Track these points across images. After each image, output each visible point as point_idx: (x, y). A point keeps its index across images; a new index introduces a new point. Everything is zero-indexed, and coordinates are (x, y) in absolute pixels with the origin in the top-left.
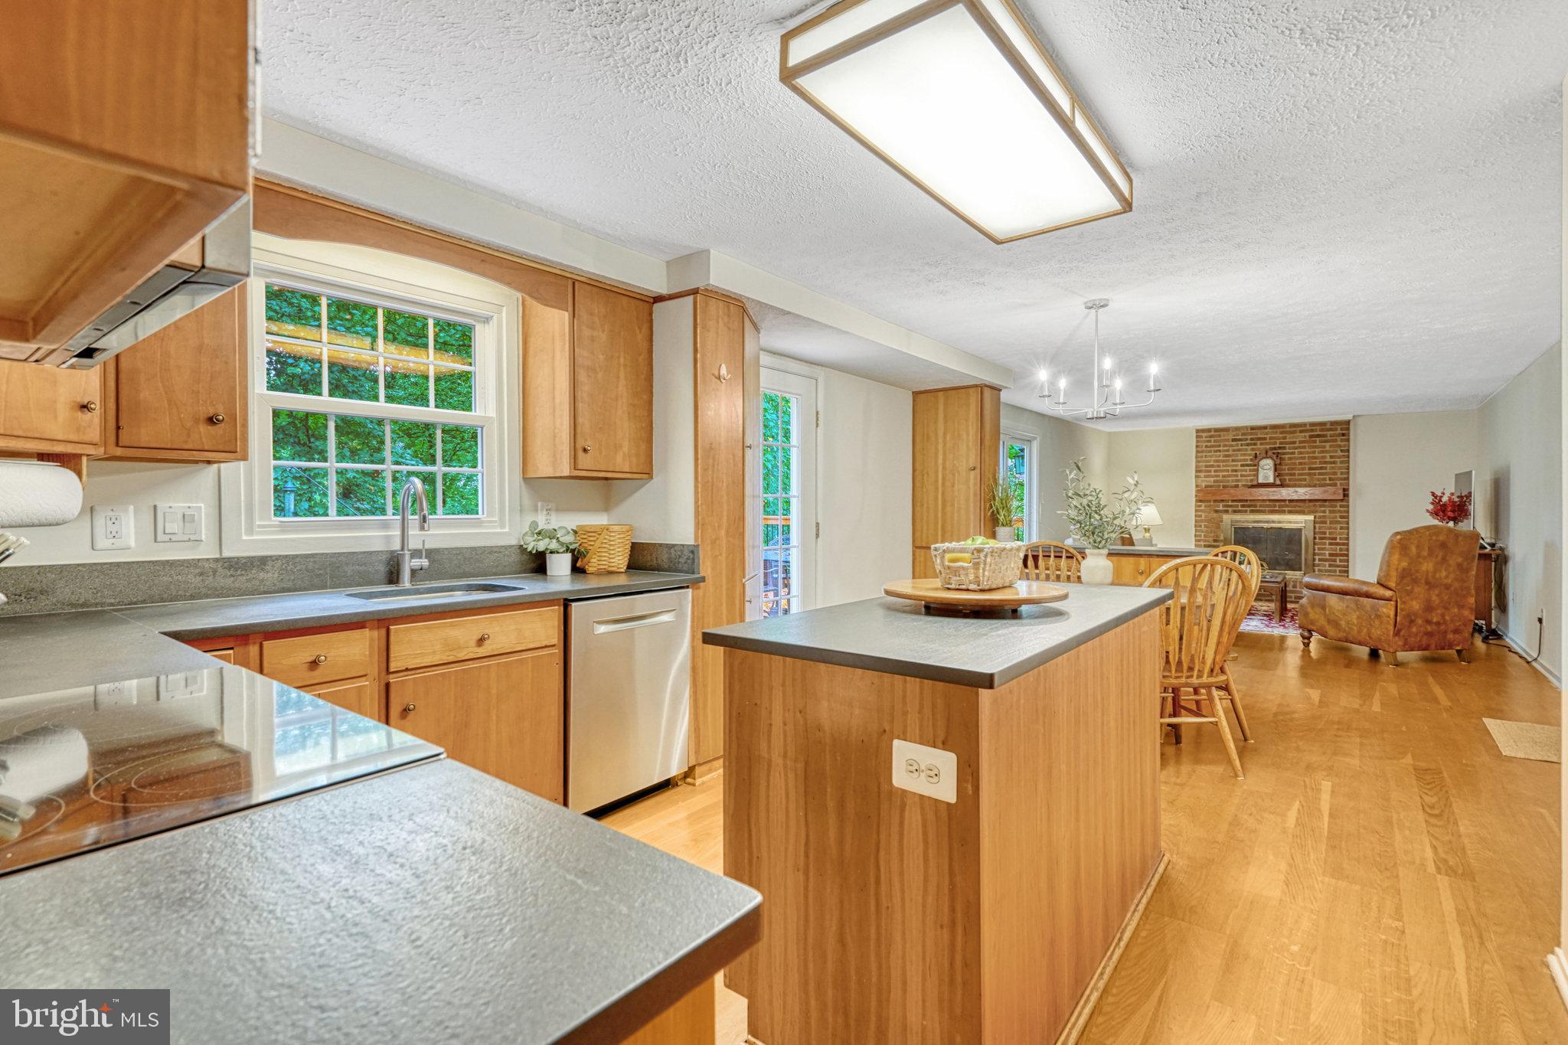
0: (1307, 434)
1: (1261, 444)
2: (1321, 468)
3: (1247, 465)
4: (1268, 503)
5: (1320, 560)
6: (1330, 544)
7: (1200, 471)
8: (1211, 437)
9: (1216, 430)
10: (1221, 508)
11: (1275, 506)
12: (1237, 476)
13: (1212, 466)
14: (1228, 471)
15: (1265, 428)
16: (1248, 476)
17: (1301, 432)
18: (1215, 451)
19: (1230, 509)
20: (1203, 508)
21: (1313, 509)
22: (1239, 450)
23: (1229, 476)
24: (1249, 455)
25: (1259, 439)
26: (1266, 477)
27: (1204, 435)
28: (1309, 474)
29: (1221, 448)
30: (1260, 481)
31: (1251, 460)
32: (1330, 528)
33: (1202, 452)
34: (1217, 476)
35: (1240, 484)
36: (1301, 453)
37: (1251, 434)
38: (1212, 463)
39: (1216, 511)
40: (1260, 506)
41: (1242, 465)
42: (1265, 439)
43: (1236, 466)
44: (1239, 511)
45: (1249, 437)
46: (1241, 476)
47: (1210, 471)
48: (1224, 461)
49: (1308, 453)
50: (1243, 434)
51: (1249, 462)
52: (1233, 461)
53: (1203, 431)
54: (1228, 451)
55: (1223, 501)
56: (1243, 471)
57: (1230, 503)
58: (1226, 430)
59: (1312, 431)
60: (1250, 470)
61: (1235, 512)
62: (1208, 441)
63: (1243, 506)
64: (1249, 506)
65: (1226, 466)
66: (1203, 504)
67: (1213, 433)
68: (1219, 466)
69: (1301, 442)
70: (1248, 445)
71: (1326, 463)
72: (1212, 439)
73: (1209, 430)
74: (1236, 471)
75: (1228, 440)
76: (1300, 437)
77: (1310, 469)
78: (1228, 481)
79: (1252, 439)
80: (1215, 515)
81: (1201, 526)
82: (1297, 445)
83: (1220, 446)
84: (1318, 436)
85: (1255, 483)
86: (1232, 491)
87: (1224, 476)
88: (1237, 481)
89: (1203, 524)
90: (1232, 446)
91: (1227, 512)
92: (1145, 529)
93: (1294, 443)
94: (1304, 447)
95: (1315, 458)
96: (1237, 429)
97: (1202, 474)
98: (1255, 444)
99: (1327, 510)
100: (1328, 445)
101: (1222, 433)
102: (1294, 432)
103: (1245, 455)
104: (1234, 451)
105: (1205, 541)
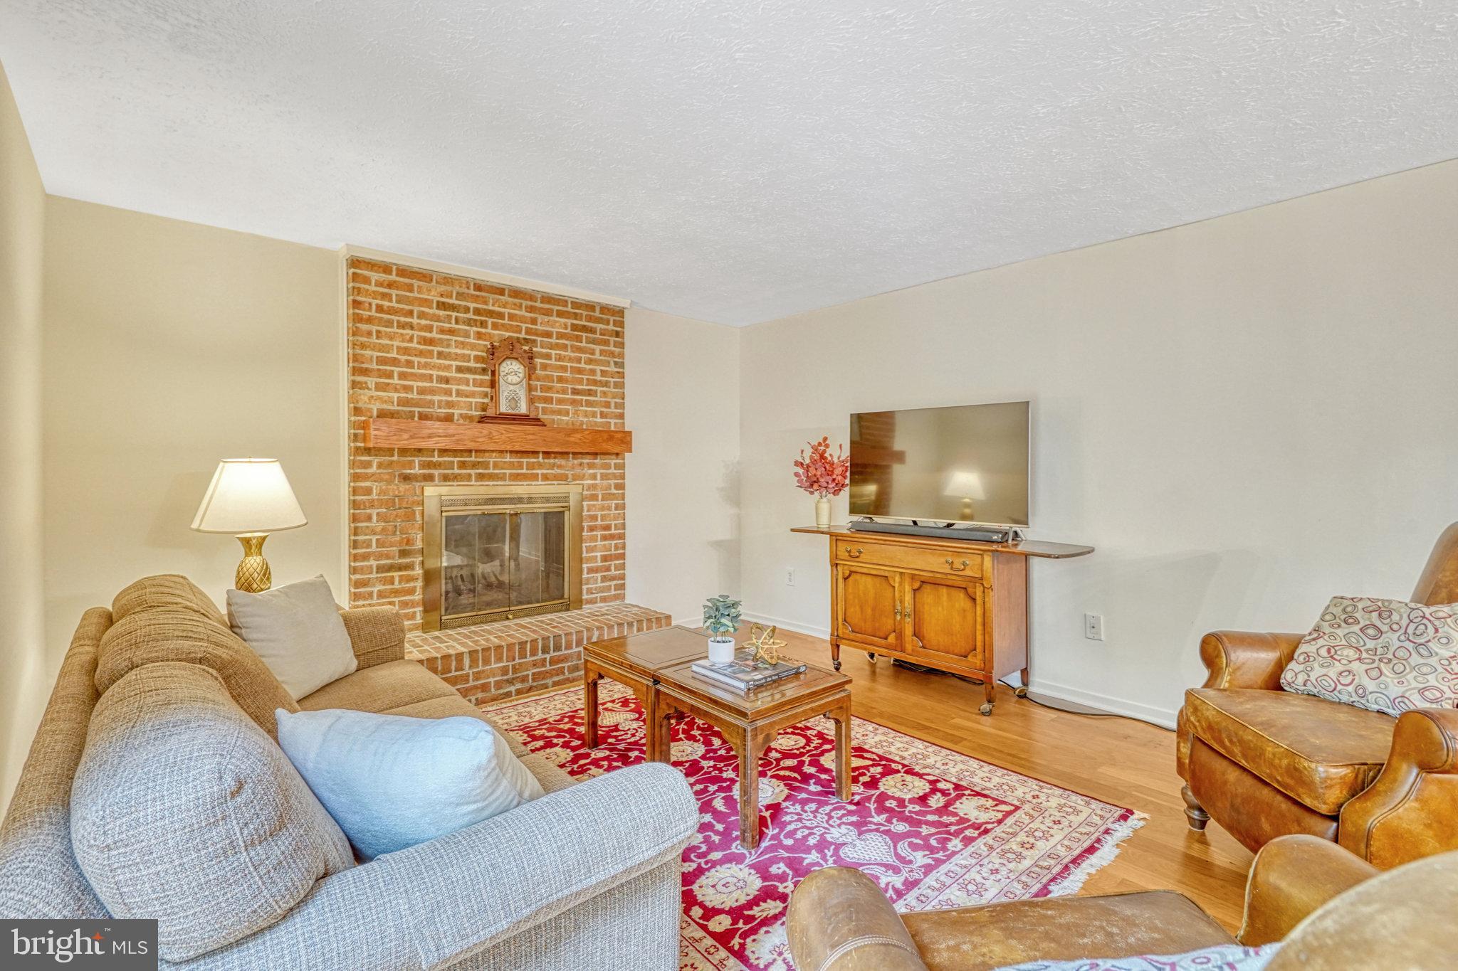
0: (569, 322)
1: (495, 326)
2: (590, 393)
3: (469, 370)
4: (508, 458)
5: (590, 570)
6: (604, 538)
7: (365, 372)
8: (390, 285)
9: (403, 272)
10: (416, 470)
11: (520, 466)
12: (449, 393)
13: (395, 362)
14: (430, 378)
15: (500, 291)
16: (472, 395)
17: (560, 314)
18: (402, 326)
19: (436, 472)
20: (374, 469)
21: (578, 471)
22: (451, 332)
23: (432, 391)
24: (473, 347)
25: (491, 314)
26: (514, 401)
27: (375, 276)
28: (573, 402)
29: (415, 321)
30: (504, 408)
31: (477, 359)
32: (603, 508)
33: (369, 320)
34: (407, 389)
35: (457, 412)
36: (560, 358)
37: (476, 299)
38: (394, 355)
39: (406, 478)
40: (496, 465)
41: (459, 369)
42: (501, 316)
43: (448, 368)
44: (456, 477)
45: (472, 305)
46: (459, 393)
47: (390, 375)
48: (421, 354)
49: (570, 360)
50: (460, 296)
51: (472, 364)
52: (440, 355)
53: (372, 265)
54: (430, 329)
55: (420, 451)
56: (459, 381)
57: (436, 459)
58: (425, 276)
59: (576, 316)
60: (475, 383)
61: (446, 478)
62: (385, 296)
63: (463, 465)
64: (475, 465)
65: (426, 366)
66: (376, 461)
67: (393, 277)
68: (409, 364)
69: (561, 336)
70: (469, 322)
71: (595, 382)
72: (394, 292)
73: (386, 269)
74: (447, 381)
75: (427, 303)
76: (559, 325)
77: (575, 392)
78: (431, 403)
79: (477, 312)
80: (403, 487)
81: (369, 518)
82: (554, 340)
83: (410, 313)
84: (584, 329)
85: (491, 412)
86: (437, 427)
87: (422, 391)
88: (450, 405)
89: (374, 512)
90: (438, 319)
91: (429, 478)
92: (247, 542)
93: (548, 335)
94: (565, 347)
95: (580, 371)
96: (447, 280)
97: (371, 381)
98: (483, 324)
99: (599, 472)
100: (598, 348)
101: (416, 283)
102: (548, 313)
103: (463, 345)
104: (442, 331)
105: (379, 556)
